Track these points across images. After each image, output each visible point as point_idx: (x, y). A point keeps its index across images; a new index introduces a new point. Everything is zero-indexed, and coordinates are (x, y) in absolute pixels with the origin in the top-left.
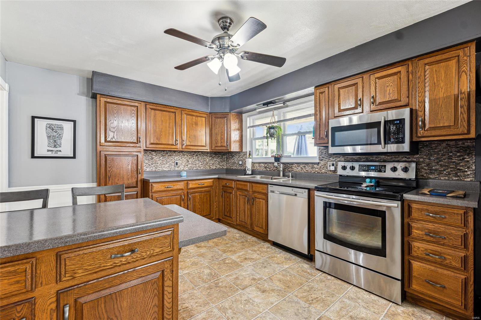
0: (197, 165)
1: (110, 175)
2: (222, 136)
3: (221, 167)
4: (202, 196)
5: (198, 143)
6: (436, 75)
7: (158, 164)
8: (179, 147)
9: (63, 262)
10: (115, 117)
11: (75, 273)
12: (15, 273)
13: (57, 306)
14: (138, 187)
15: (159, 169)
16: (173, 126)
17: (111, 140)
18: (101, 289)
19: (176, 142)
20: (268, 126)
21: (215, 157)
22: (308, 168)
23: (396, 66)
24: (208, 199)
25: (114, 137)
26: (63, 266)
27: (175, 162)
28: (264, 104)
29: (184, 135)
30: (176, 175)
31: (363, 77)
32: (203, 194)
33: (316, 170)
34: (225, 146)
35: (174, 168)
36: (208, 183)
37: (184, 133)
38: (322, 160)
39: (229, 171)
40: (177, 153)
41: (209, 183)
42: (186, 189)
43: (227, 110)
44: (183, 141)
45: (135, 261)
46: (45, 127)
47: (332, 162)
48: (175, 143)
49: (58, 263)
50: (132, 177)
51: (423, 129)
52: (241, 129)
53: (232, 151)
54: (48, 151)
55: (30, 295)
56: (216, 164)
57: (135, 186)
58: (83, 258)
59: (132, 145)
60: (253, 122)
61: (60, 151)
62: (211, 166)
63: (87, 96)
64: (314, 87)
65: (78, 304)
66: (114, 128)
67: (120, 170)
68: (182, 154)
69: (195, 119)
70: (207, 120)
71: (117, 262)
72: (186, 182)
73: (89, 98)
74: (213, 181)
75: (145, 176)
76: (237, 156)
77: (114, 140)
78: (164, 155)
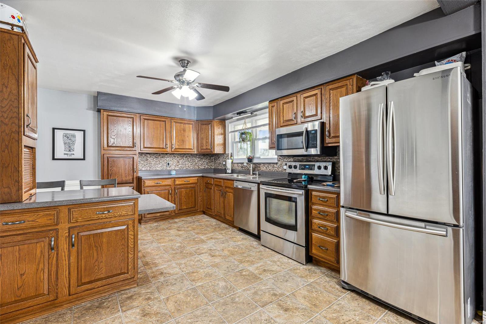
0: (187, 166)
1: (112, 174)
2: (207, 141)
3: (209, 167)
4: (188, 191)
5: (185, 146)
6: (336, 98)
7: (152, 165)
8: (169, 150)
9: (71, 213)
10: (115, 127)
11: (78, 219)
12: (50, 215)
13: (69, 235)
14: (134, 183)
15: (153, 169)
16: (164, 132)
17: (112, 145)
18: (91, 230)
19: (166, 145)
20: (241, 132)
21: (203, 158)
22: (270, 168)
23: (315, 89)
24: (193, 194)
25: (114, 143)
26: (71, 215)
27: (167, 163)
28: (238, 114)
29: (173, 140)
30: (168, 174)
31: (297, 96)
32: (188, 190)
33: (276, 168)
34: (209, 149)
35: (166, 167)
36: (192, 180)
37: (173, 138)
38: (279, 161)
39: (216, 171)
40: (168, 154)
41: (194, 180)
42: (174, 185)
43: (211, 118)
44: (172, 145)
45: (111, 218)
46: (62, 136)
47: (285, 163)
48: (166, 147)
49: (69, 213)
50: (129, 175)
51: (329, 138)
52: (224, 134)
53: (215, 153)
54: (65, 154)
55: (56, 227)
56: (204, 164)
57: (132, 182)
58: (81, 212)
59: (128, 149)
60: (234, 127)
61: (73, 154)
62: (200, 166)
63: (94, 110)
64: (268, 101)
65: (79, 235)
66: (114, 136)
67: (119, 170)
68: (173, 156)
69: (183, 126)
70: (194, 126)
71: (100, 216)
72: (173, 179)
73: (95, 111)
74: (198, 178)
75: (140, 174)
76: (222, 157)
77: (114, 145)
78: (157, 156)
